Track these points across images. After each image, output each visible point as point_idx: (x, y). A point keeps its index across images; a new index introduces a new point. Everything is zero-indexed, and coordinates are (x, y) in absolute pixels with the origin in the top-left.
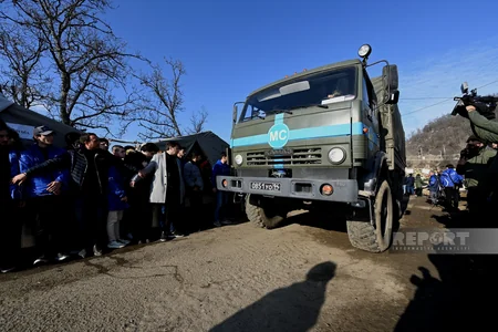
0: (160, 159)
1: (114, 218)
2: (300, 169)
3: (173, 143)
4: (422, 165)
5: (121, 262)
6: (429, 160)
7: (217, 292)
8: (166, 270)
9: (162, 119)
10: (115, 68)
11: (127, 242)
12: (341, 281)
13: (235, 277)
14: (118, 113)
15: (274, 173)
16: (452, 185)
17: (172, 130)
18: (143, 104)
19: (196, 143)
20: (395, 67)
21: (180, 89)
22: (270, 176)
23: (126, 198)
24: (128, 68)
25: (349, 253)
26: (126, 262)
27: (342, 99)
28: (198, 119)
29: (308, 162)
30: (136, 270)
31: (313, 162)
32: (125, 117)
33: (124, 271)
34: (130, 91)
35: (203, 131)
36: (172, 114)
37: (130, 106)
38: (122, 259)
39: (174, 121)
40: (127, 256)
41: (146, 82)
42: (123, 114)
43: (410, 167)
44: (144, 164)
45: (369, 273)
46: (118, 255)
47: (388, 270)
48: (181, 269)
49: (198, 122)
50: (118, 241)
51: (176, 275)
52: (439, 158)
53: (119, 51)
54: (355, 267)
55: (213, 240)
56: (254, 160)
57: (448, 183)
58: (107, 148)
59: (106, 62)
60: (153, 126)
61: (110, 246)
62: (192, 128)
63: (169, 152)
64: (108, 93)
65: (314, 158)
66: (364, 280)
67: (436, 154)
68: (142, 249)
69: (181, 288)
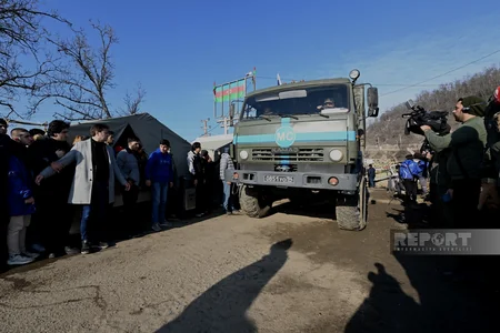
0: (83, 147)
1: (18, 225)
2: (305, 164)
3: (100, 127)
4: (379, 154)
5: (21, 285)
6: (386, 150)
7: (152, 319)
8: (83, 293)
9: (86, 96)
10: (22, 29)
11: (36, 256)
12: (302, 292)
13: (176, 296)
14: (26, 87)
15: (279, 168)
16: (411, 177)
17: (99, 111)
18: (60, 76)
19: (129, 126)
20: (376, 90)
21: (110, 60)
22: (276, 170)
23: (31, 200)
24: (40, 30)
25: (310, 257)
26: (29, 283)
27: (338, 110)
28: (134, 98)
29: (312, 159)
30: (41, 296)
31: (315, 159)
32: (37, 93)
33: (24, 298)
34: (42, 58)
35: (138, 112)
36: (100, 91)
37: (43, 78)
38: (23, 280)
39: (102, 100)
40: (30, 276)
41: (65, 49)
42: (33, 88)
43: (367, 157)
44: (58, 153)
45: (332, 281)
46: (17, 275)
47: (352, 275)
48: (104, 290)
49: (132, 102)
50: (23, 255)
51: (96, 299)
52: (396, 148)
53: (28, 7)
54: (318, 274)
55: (148, 249)
56: (259, 156)
57: (407, 175)
58: (6, 131)
59: (10, 21)
60: (75, 105)
61: (10, 263)
62: (125, 108)
63: (96, 138)
64: (12, 60)
65: (317, 156)
66: (328, 290)
67: (393, 144)
68: (51, 265)
69: (103, 317)
